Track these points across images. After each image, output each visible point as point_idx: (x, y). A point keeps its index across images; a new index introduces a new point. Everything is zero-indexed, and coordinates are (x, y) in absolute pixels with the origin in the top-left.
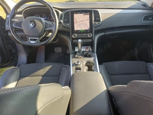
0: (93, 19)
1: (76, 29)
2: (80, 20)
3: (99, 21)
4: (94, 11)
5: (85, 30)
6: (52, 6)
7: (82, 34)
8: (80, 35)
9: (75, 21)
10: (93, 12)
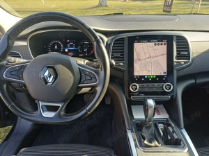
0: (175, 54)
1: (137, 73)
2: (147, 56)
3: (188, 57)
4: (177, 36)
5: (157, 76)
6: (92, 28)
7: (151, 85)
8: (145, 85)
9: (135, 57)
10: (175, 38)
